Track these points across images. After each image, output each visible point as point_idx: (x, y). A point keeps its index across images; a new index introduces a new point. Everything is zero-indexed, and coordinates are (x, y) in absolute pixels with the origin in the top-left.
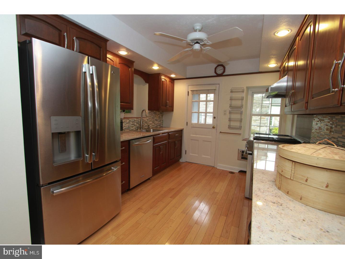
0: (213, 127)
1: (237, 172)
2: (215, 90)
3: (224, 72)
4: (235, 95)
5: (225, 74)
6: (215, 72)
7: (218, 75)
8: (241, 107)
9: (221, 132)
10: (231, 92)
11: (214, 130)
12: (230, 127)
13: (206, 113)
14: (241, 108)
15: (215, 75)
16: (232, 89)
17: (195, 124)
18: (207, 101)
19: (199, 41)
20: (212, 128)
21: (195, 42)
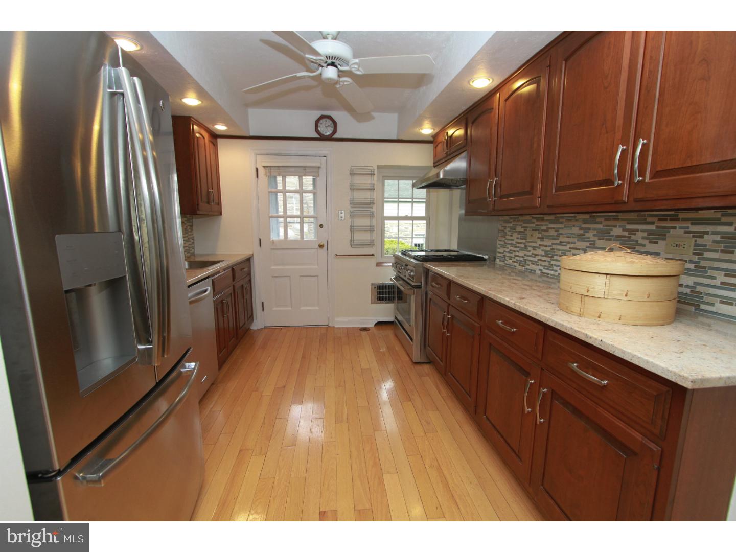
0: (321, 246)
1: (373, 325)
2: (319, 167)
3: (335, 132)
4: (359, 181)
5: (335, 136)
6: (317, 131)
7: (323, 138)
8: (370, 204)
9: (337, 255)
10: (352, 174)
11: (322, 252)
12: (353, 244)
13: (302, 217)
14: (371, 206)
15: (317, 136)
16: (353, 168)
17: (280, 241)
18: (301, 192)
19: (337, 62)
20: (317, 246)
21: (330, 61)
